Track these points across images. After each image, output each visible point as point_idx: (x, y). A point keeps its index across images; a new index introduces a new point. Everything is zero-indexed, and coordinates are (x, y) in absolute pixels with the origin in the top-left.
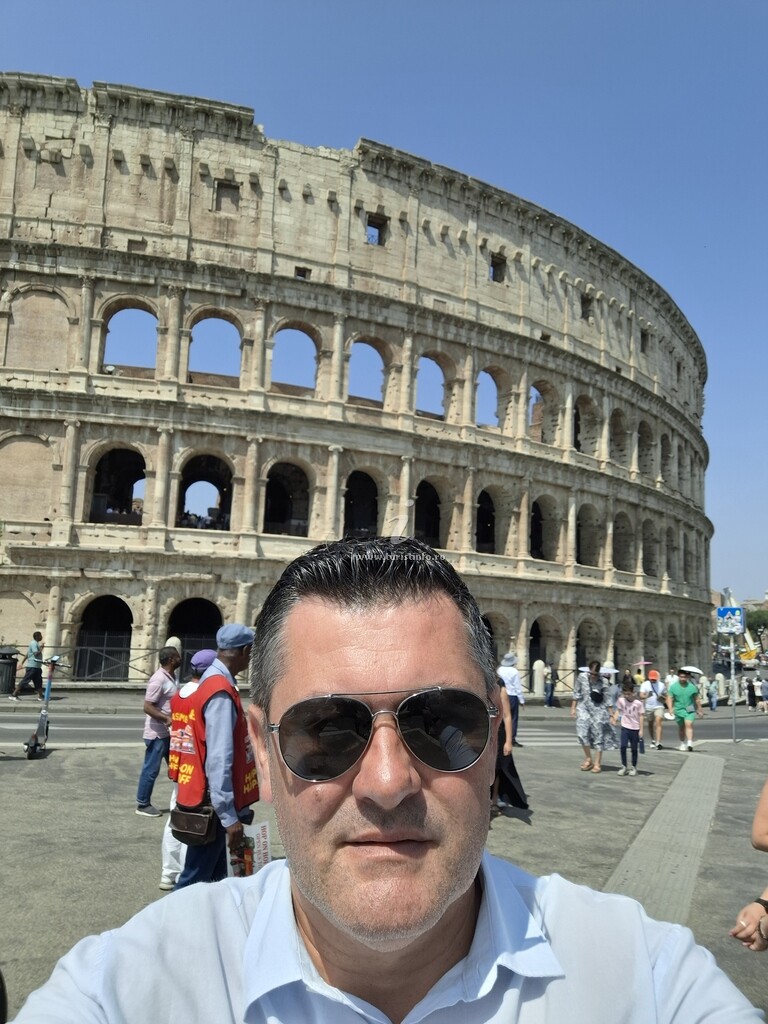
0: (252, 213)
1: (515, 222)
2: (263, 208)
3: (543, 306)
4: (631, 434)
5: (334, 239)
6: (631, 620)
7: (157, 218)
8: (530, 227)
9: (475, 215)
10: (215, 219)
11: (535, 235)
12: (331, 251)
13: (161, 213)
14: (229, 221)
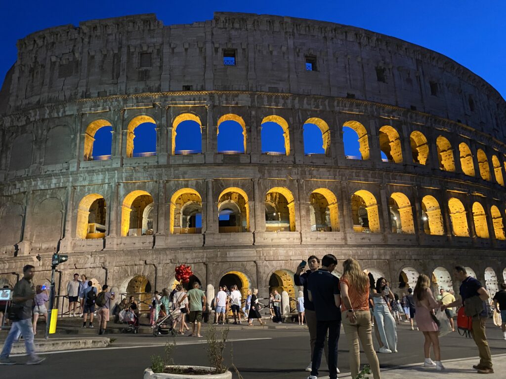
0: (158, 64)
1: (319, 35)
2: (164, 60)
3: (346, 78)
5: (205, 67)
7: (111, 78)
8: (330, 35)
9: (291, 36)
10: (139, 72)
11: (334, 39)
12: (203, 74)
13: (113, 75)
14: (146, 71)
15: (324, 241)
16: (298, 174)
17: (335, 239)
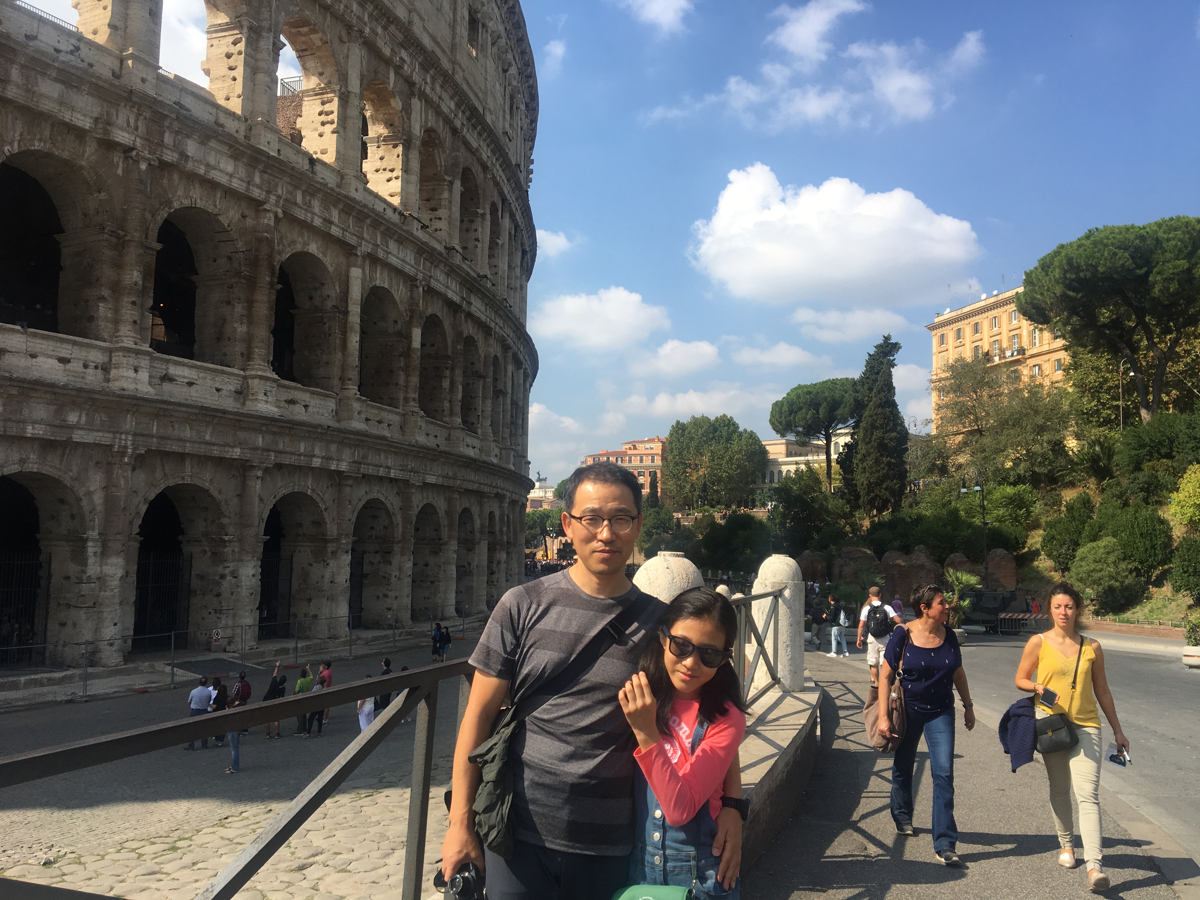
4: (451, 183)
6: (440, 504)
15: (185, 389)
16: (136, 129)
17: (218, 390)
